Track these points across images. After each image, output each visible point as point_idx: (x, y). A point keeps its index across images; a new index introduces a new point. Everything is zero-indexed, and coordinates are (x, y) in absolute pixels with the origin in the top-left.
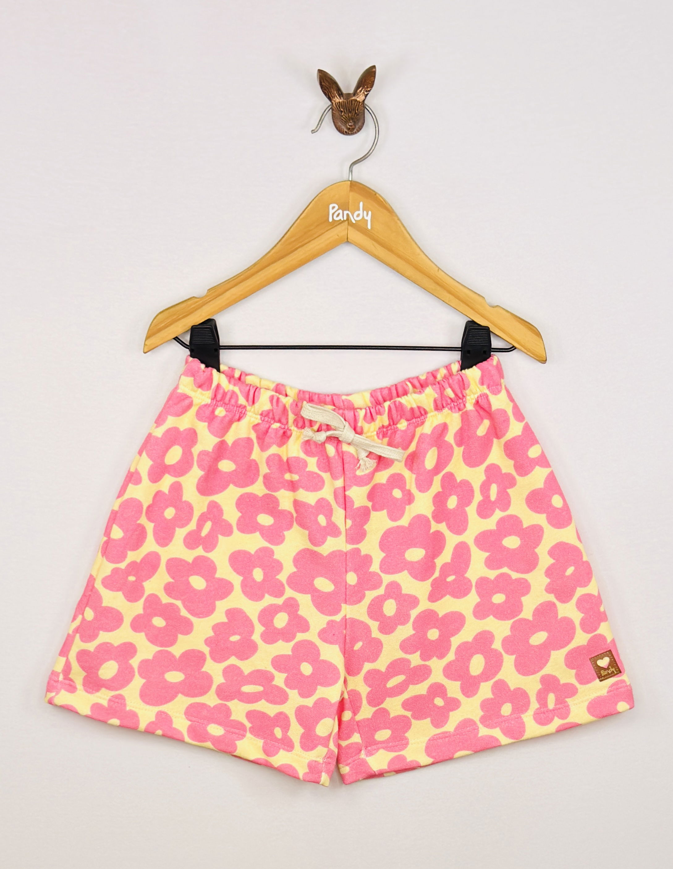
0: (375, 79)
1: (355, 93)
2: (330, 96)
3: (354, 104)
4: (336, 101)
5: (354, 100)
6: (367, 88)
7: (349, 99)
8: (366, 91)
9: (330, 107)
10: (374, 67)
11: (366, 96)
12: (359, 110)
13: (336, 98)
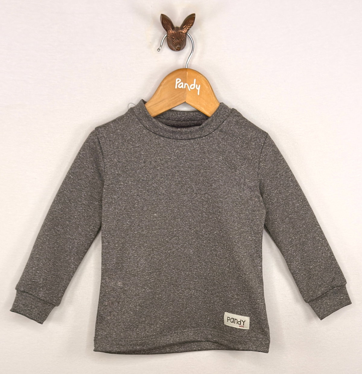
0: (194, 21)
1: (182, 28)
2: (167, 29)
3: (181, 35)
4: (171, 32)
5: (181, 32)
6: (189, 26)
7: (177, 31)
8: (189, 28)
9: (166, 35)
10: (194, 14)
11: (188, 30)
12: (183, 38)
13: (170, 30)
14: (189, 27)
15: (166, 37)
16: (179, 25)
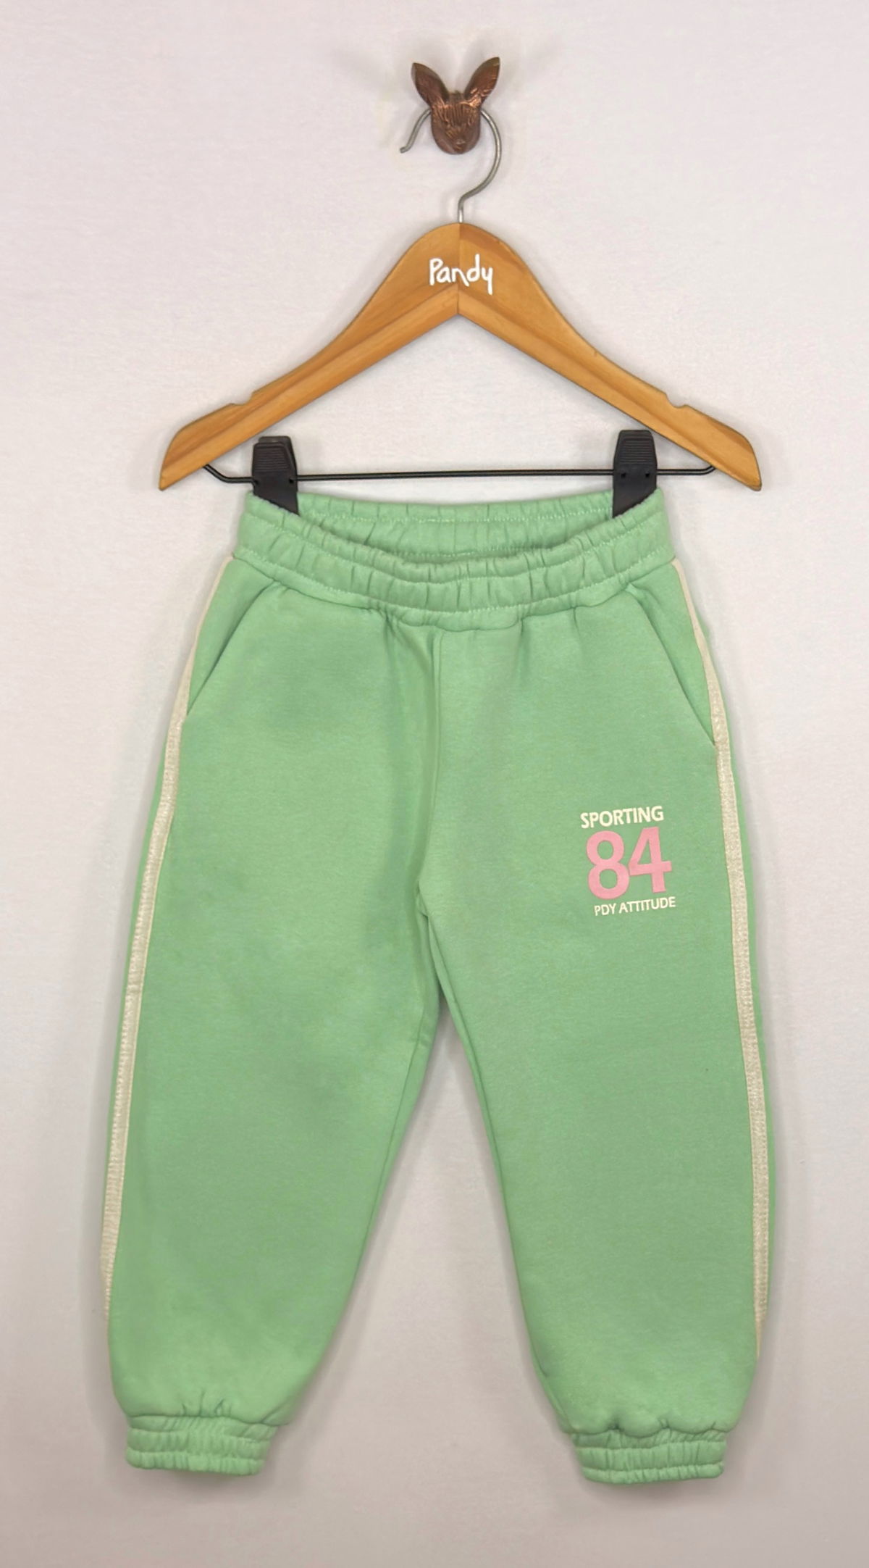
14: (485, 91)
15: (430, 117)
16: (462, 89)
